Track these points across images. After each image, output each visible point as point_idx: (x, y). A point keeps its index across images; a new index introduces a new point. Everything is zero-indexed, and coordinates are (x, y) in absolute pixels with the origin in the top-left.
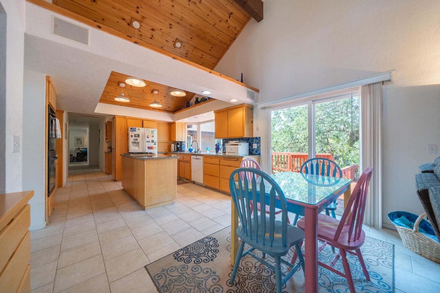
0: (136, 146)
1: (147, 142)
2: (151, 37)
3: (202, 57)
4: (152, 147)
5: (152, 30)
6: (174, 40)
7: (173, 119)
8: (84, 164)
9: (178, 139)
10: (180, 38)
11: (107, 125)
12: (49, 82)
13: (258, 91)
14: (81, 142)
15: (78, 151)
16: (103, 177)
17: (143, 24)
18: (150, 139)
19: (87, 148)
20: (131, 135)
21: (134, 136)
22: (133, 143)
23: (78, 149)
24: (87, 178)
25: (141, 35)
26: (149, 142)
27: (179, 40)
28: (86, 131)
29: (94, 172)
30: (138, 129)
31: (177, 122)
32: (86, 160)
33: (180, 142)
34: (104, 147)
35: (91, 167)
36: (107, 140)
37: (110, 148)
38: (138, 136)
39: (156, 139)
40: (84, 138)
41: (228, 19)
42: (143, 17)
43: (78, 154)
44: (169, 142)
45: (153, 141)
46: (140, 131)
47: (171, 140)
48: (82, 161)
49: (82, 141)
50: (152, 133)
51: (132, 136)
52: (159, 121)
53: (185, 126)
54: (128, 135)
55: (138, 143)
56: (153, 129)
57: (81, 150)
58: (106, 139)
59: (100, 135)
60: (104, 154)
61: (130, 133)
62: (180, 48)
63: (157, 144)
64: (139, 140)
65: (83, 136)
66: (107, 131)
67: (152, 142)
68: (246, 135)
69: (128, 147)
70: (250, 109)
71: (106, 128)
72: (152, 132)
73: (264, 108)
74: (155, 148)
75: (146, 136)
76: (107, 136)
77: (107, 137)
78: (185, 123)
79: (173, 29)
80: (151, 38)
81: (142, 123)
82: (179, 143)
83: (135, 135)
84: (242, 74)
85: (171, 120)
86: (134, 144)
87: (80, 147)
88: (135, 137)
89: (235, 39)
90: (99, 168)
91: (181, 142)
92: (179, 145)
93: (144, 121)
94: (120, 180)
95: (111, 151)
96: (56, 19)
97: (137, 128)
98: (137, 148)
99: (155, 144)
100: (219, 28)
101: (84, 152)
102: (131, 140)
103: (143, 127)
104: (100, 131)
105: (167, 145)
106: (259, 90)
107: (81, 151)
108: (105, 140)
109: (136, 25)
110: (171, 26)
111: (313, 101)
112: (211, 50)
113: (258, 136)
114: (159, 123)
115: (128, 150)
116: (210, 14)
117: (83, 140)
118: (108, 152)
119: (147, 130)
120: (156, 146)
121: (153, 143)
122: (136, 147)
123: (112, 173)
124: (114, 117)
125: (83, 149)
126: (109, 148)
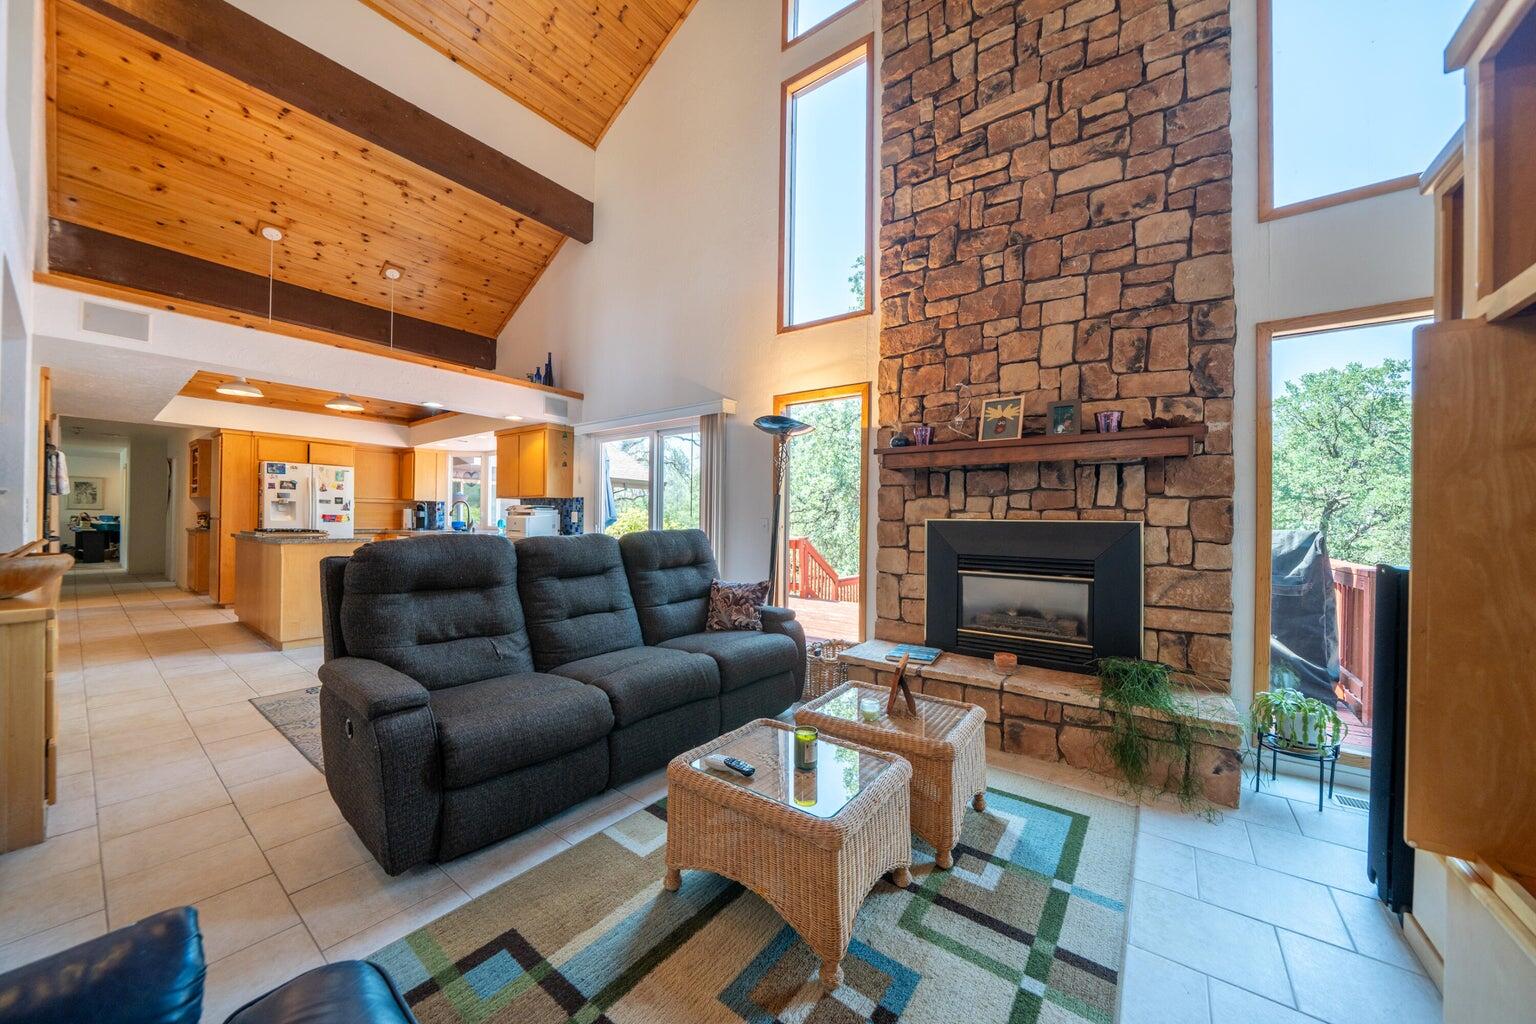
0: (287, 513)
1: (321, 501)
2: (315, 256)
3: (465, 299)
4: (335, 516)
5: (317, 243)
6: (381, 264)
7: (407, 440)
8: (106, 568)
9: (421, 494)
10: (393, 260)
11: (196, 450)
12: (47, 378)
13: (580, 396)
14: (94, 497)
15: (82, 526)
16: (180, 600)
17: (288, 232)
18: (332, 494)
19: (116, 518)
20: (270, 484)
21: (277, 485)
22: (276, 503)
23: (83, 519)
24: (127, 603)
25: (288, 252)
26: (328, 502)
27: (391, 265)
28: (117, 457)
29: (150, 590)
30: (292, 468)
31: (418, 448)
32: (114, 557)
33: (429, 503)
34: (185, 512)
35: (134, 575)
36: (196, 495)
37: (205, 516)
38: (291, 485)
39: (349, 494)
40: (104, 480)
41: (514, 229)
42: (290, 221)
43: (80, 536)
44: (398, 501)
45: (339, 501)
46: (298, 472)
47: (404, 497)
48: (100, 559)
49: (99, 492)
50: (337, 479)
51: (272, 486)
52: (360, 444)
53: (446, 462)
54: (260, 482)
55: (292, 504)
56: (340, 469)
57: (94, 521)
58: (194, 490)
59: (170, 476)
60: (186, 534)
61: (267, 478)
62: (398, 280)
63: (352, 507)
64: (293, 495)
65: (102, 476)
66: (194, 468)
67: (336, 503)
68: (551, 492)
69: (260, 515)
70: (564, 437)
71: (194, 459)
72: (337, 474)
73: (588, 435)
74: (344, 519)
75: (318, 486)
76: (194, 482)
77: (195, 486)
78: (446, 453)
79: (373, 242)
80: (316, 259)
81: (307, 451)
82: (426, 507)
83: (282, 483)
84: (550, 354)
85: (401, 444)
86: (281, 508)
87: (91, 514)
88: (281, 488)
89: (545, 266)
90: (168, 580)
91: (432, 505)
92: (423, 510)
93: (312, 445)
94: (232, 605)
95: (208, 527)
96: (88, 306)
97: (288, 466)
98: (289, 517)
99: (346, 508)
100: (498, 245)
101: (106, 528)
102: (269, 495)
103: (308, 462)
104: (170, 463)
105: (389, 510)
106: (582, 395)
107: (92, 525)
108: (188, 493)
109: (272, 234)
110: (367, 238)
111: (658, 431)
112: (485, 285)
113: (580, 496)
114: (361, 450)
115: (260, 523)
116: (465, 220)
117: (103, 489)
118: (198, 530)
119: (322, 469)
120: (351, 513)
121: (340, 506)
122: (287, 515)
123: (208, 591)
124: (217, 433)
125: (102, 518)
126: (201, 516)
